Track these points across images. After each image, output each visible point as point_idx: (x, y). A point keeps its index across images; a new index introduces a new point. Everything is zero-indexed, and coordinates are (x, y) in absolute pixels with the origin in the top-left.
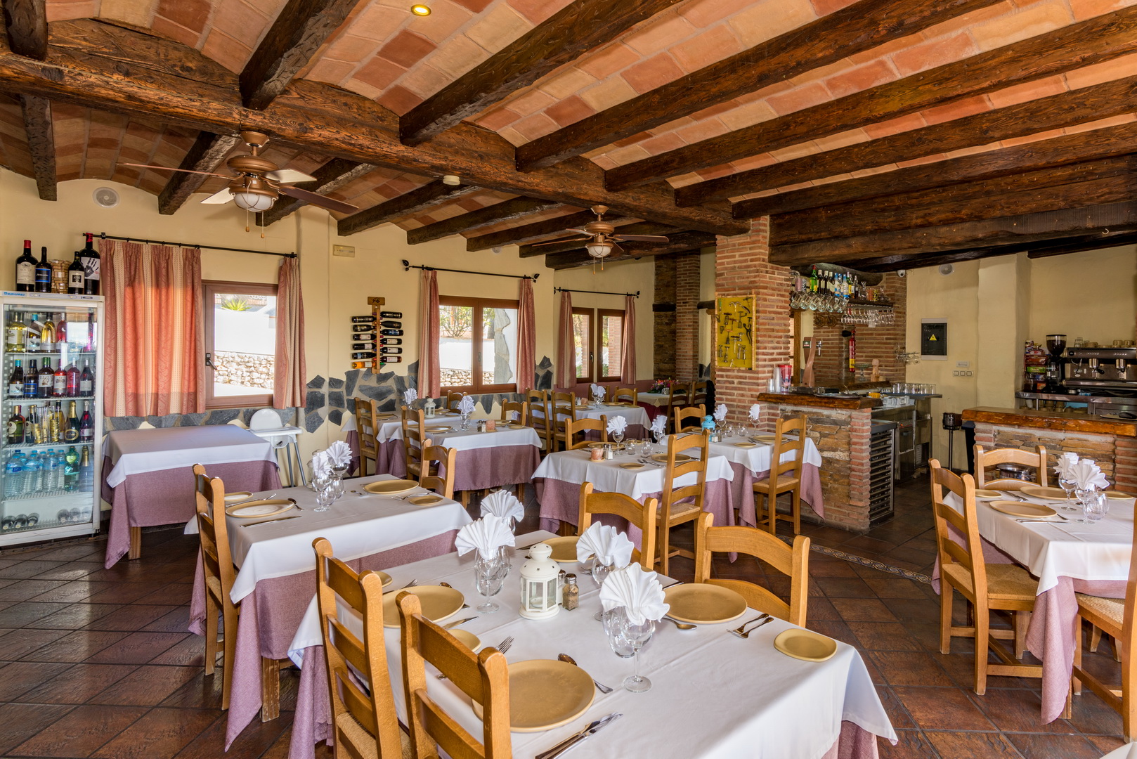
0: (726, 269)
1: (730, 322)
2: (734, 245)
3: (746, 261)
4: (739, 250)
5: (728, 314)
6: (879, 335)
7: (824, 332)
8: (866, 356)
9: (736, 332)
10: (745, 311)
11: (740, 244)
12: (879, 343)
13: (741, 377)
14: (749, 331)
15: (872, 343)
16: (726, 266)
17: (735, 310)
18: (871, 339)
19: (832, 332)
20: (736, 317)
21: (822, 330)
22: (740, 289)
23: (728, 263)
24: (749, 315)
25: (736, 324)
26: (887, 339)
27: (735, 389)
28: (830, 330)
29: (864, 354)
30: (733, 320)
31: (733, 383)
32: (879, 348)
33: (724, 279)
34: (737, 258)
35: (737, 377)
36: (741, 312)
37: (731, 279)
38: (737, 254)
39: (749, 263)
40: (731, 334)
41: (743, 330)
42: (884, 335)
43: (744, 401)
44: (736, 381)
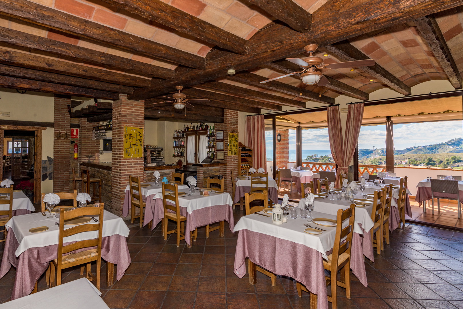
0: (127, 114)
1: (131, 138)
2: (132, 105)
3: (138, 112)
4: (134, 107)
5: (130, 134)
6: (93, 143)
7: (61, 141)
8: (87, 152)
9: (134, 142)
10: (139, 134)
11: (135, 105)
12: (93, 146)
13: (135, 162)
14: (141, 142)
15: (90, 146)
16: (127, 113)
17: (134, 133)
18: (89, 145)
19: (66, 141)
20: (135, 136)
21: (60, 140)
22: (135, 124)
23: (128, 111)
24: (141, 135)
25: (134, 139)
26: (96, 145)
27: (132, 167)
28: (65, 140)
29: (86, 151)
30: (133, 137)
31: (131, 164)
32: (93, 148)
33: (126, 118)
34: (133, 110)
35: (133, 162)
36: (137, 134)
37: (130, 119)
38: (133, 109)
39: (139, 114)
40: (132, 143)
41: (138, 142)
42: (95, 143)
43: (137, 172)
44: (133, 163)
